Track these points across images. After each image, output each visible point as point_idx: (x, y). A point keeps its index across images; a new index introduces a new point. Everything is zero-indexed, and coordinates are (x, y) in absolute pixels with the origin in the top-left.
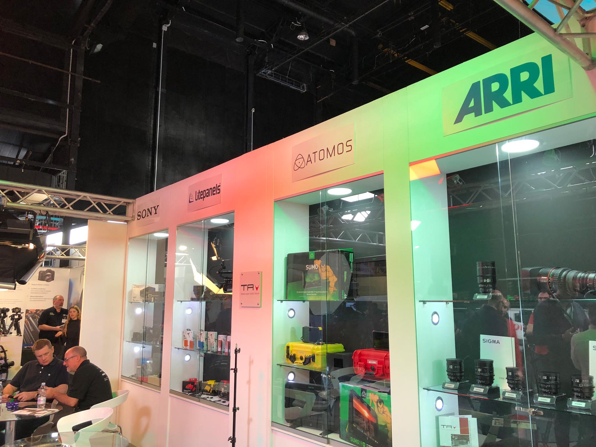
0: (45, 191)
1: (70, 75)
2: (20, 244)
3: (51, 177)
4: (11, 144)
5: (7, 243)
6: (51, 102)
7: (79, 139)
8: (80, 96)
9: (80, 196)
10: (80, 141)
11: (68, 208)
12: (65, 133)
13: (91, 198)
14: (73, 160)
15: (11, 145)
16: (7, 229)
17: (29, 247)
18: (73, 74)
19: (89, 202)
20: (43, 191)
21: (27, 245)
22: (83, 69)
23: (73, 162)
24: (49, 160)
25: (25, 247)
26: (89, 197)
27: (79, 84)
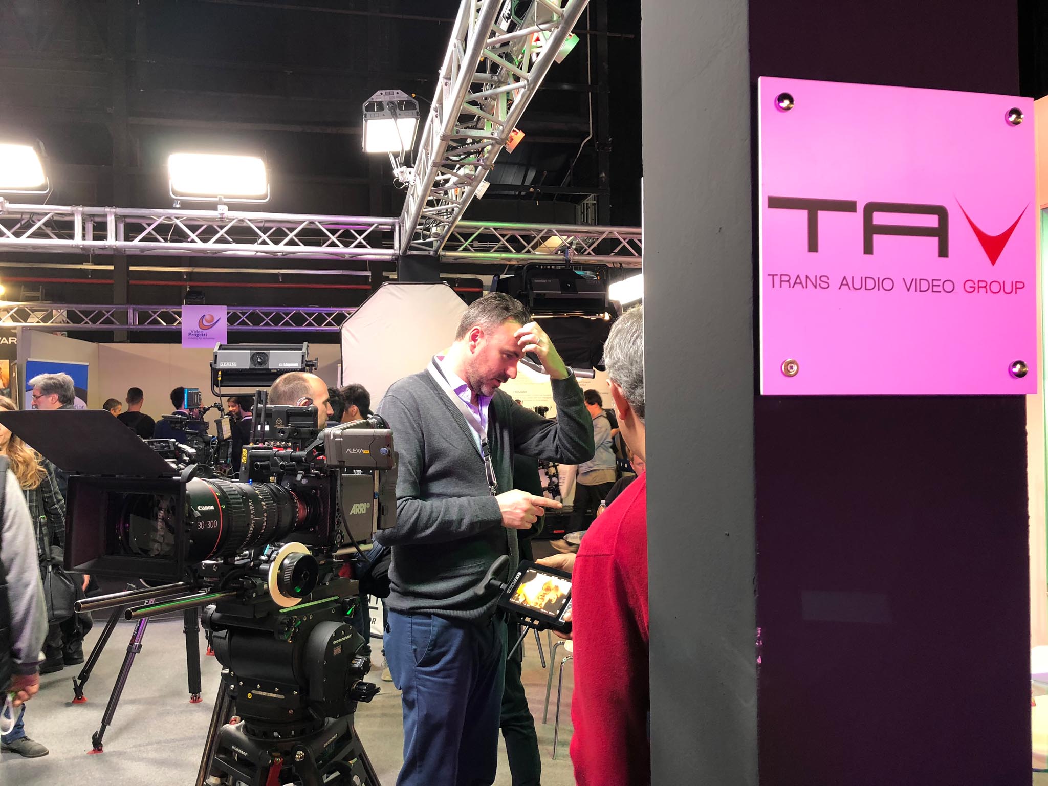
0: (556, 231)
1: (588, 35)
2: (594, 314)
3: (575, 207)
4: (515, 164)
5: (578, 314)
6: (566, 87)
7: (610, 139)
8: (606, 66)
9: (604, 233)
10: (612, 141)
11: (589, 254)
12: (589, 135)
13: (619, 234)
14: (604, 175)
15: (515, 166)
16: (577, 293)
17: (604, 317)
18: (593, 32)
19: (618, 240)
20: (554, 231)
21: (602, 315)
22: (607, 21)
23: (604, 179)
24: (567, 179)
25: (599, 317)
26: (617, 233)
27: (603, 46)
